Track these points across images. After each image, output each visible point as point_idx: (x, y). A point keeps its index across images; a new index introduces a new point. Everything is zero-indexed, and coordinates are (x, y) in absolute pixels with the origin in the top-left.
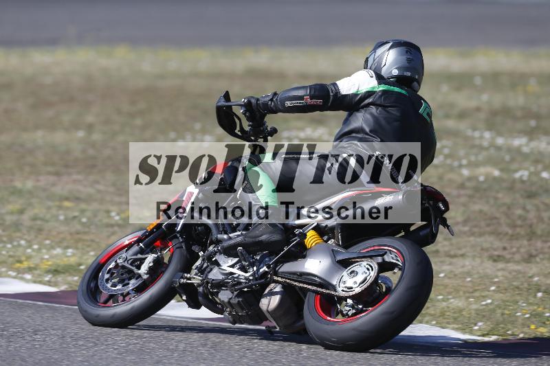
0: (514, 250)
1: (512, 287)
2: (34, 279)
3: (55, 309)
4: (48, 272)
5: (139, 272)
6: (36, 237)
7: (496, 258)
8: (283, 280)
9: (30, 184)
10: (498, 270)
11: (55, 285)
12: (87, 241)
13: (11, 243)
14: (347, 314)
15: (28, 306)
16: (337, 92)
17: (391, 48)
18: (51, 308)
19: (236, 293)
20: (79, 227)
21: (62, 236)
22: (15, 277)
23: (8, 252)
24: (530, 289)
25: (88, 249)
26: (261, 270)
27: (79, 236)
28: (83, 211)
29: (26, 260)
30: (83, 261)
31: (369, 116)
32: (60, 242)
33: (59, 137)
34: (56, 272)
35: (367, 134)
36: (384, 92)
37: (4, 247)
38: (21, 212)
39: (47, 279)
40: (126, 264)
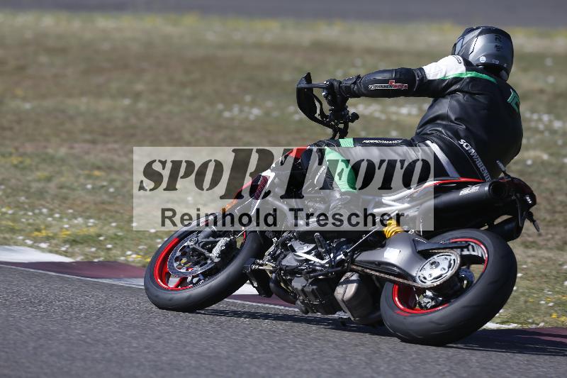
0: (550, 236)
1: (540, 274)
2: (50, 248)
3: (66, 280)
4: (65, 242)
5: (211, 255)
6: (60, 205)
7: (528, 244)
8: (360, 269)
9: (63, 151)
10: (529, 257)
11: (72, 255)
12: (111, 211)
13: (33, 211)
14: (426, 306)
15: (39, 276)
16: (424, 76)
17: (480, 34)
18: (62, 279)
19: (310, 281)
20: (105, 197)
21: (86, 205)
22: (31, 246)
23: (27, 220)
24: (558, 277)
25: (111, 220)
26: (338, 258)
27: (104, 206)
28: (112, 181)
29: (45, 229)
30: (102, 232)
31: (454, 103)
32: (84, 212)
33: (104, 105)
34: (74, 241)
35: (452, 121)
36: (472, 79)
37: (25, 214)
38: (49, 179)
39: (64, 249)
40: (197, 247)
